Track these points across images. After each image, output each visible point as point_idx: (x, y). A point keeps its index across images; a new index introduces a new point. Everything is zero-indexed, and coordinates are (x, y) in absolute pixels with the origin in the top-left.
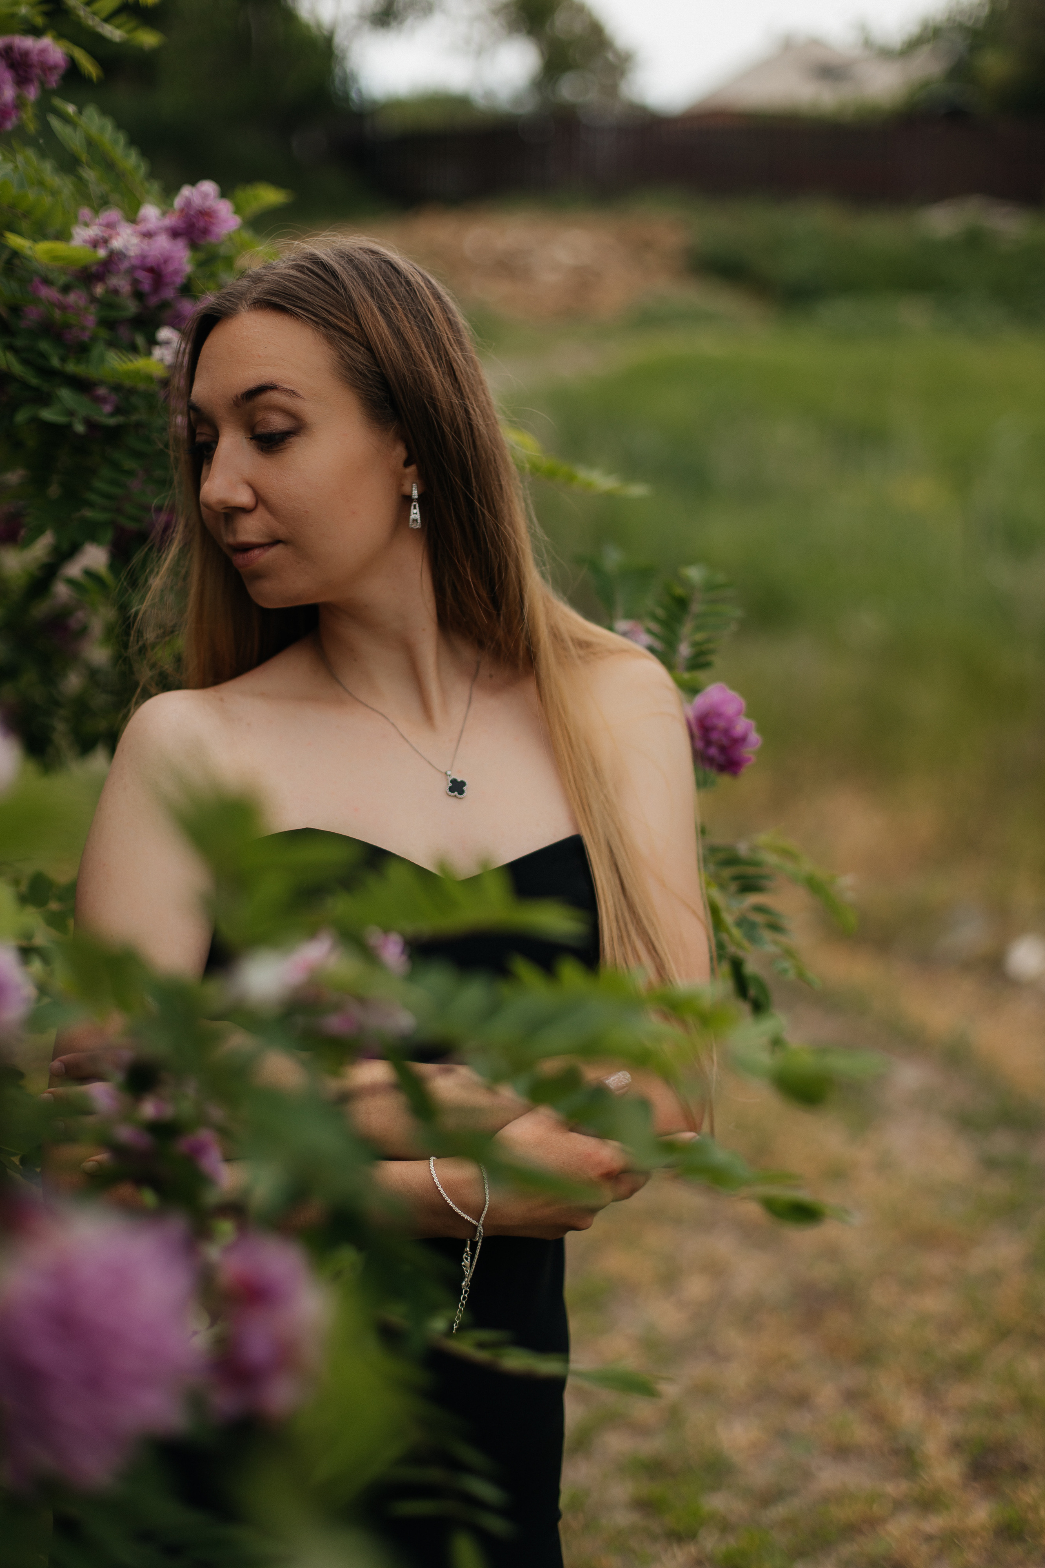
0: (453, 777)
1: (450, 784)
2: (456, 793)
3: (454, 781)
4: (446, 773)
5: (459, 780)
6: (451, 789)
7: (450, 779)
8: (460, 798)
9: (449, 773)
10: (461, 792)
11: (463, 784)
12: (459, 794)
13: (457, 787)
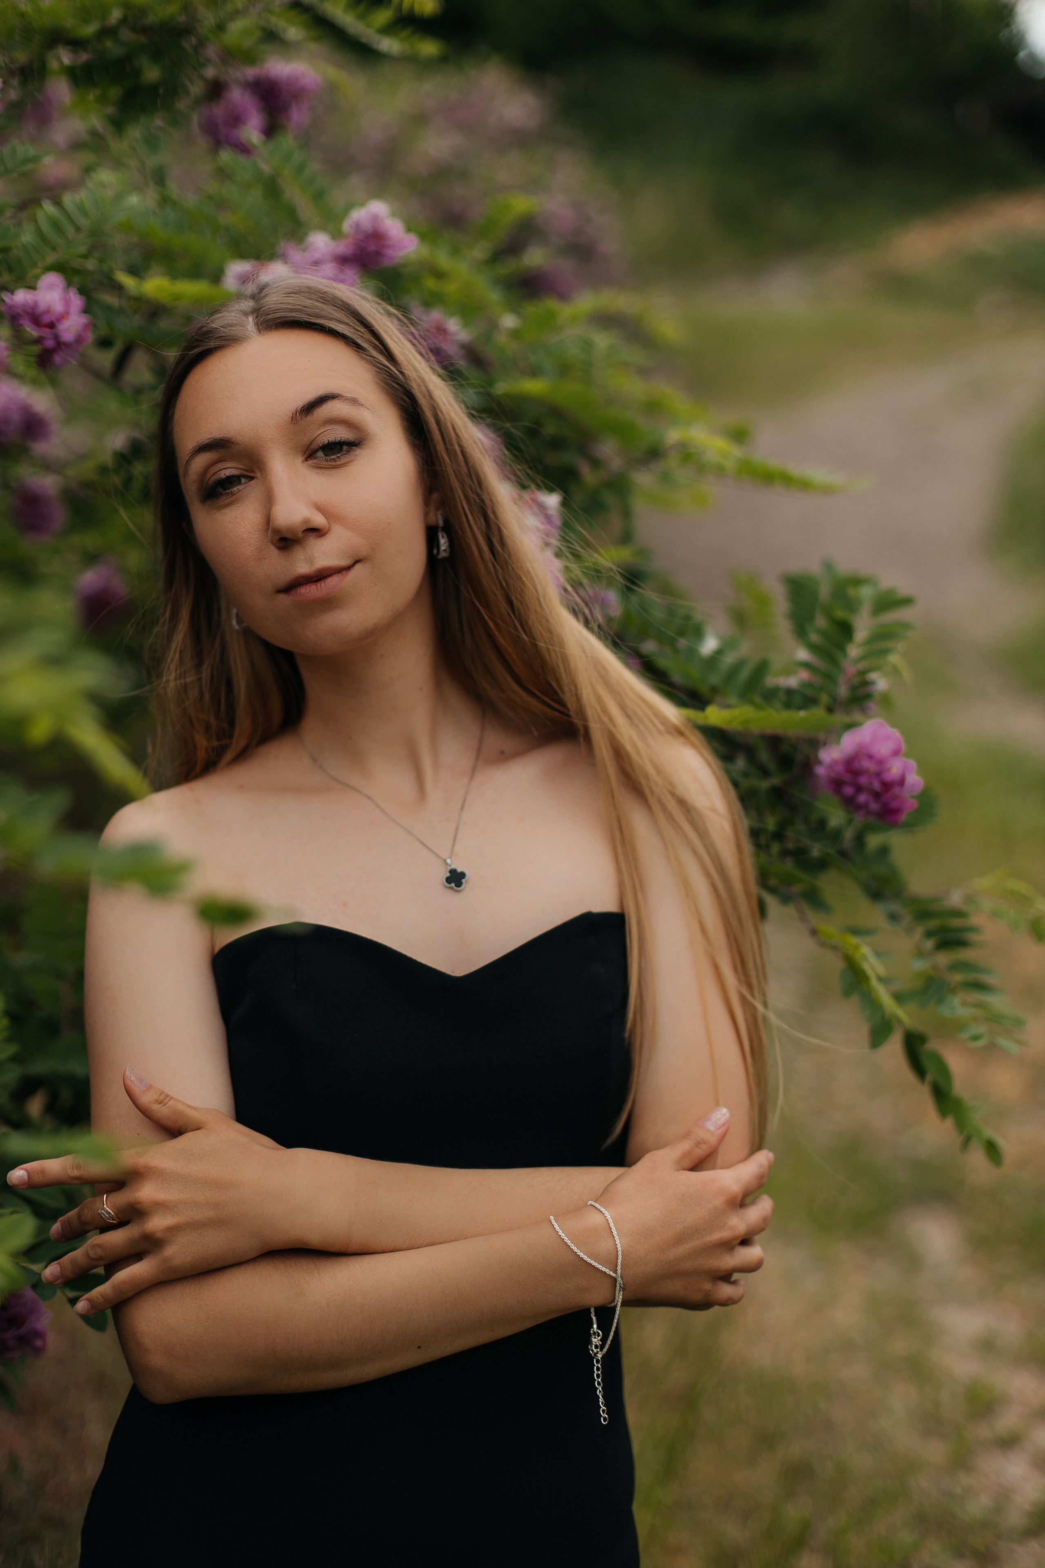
0: (453, 867)
1: (448, 875)
2: (453, 885)
3: (453, 872)
4: (445, 860)
5: (459, 870)
6: (448, 880)
7: (449, 868)
8: (457, 891)
9: (449, 861)
10: (459, 884)
11: (463, 875)
12: (456, 886)
13: (456, 879)
